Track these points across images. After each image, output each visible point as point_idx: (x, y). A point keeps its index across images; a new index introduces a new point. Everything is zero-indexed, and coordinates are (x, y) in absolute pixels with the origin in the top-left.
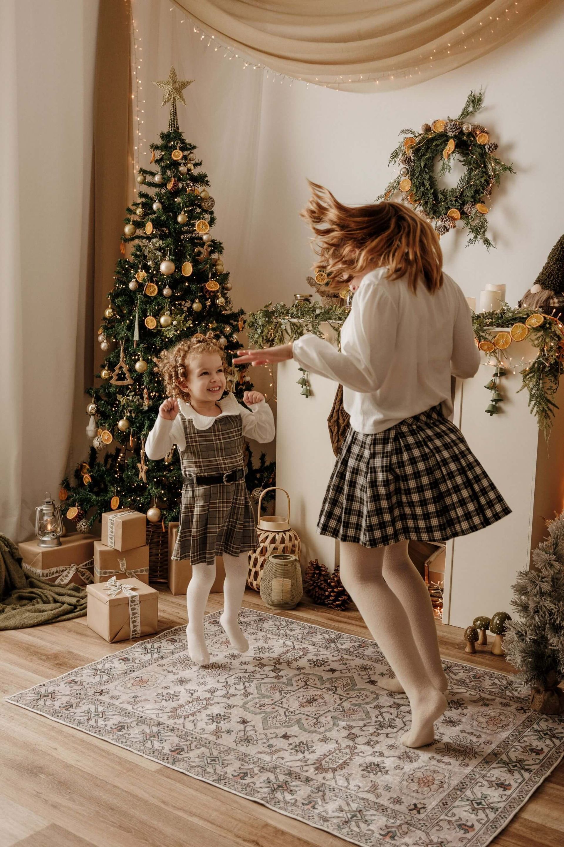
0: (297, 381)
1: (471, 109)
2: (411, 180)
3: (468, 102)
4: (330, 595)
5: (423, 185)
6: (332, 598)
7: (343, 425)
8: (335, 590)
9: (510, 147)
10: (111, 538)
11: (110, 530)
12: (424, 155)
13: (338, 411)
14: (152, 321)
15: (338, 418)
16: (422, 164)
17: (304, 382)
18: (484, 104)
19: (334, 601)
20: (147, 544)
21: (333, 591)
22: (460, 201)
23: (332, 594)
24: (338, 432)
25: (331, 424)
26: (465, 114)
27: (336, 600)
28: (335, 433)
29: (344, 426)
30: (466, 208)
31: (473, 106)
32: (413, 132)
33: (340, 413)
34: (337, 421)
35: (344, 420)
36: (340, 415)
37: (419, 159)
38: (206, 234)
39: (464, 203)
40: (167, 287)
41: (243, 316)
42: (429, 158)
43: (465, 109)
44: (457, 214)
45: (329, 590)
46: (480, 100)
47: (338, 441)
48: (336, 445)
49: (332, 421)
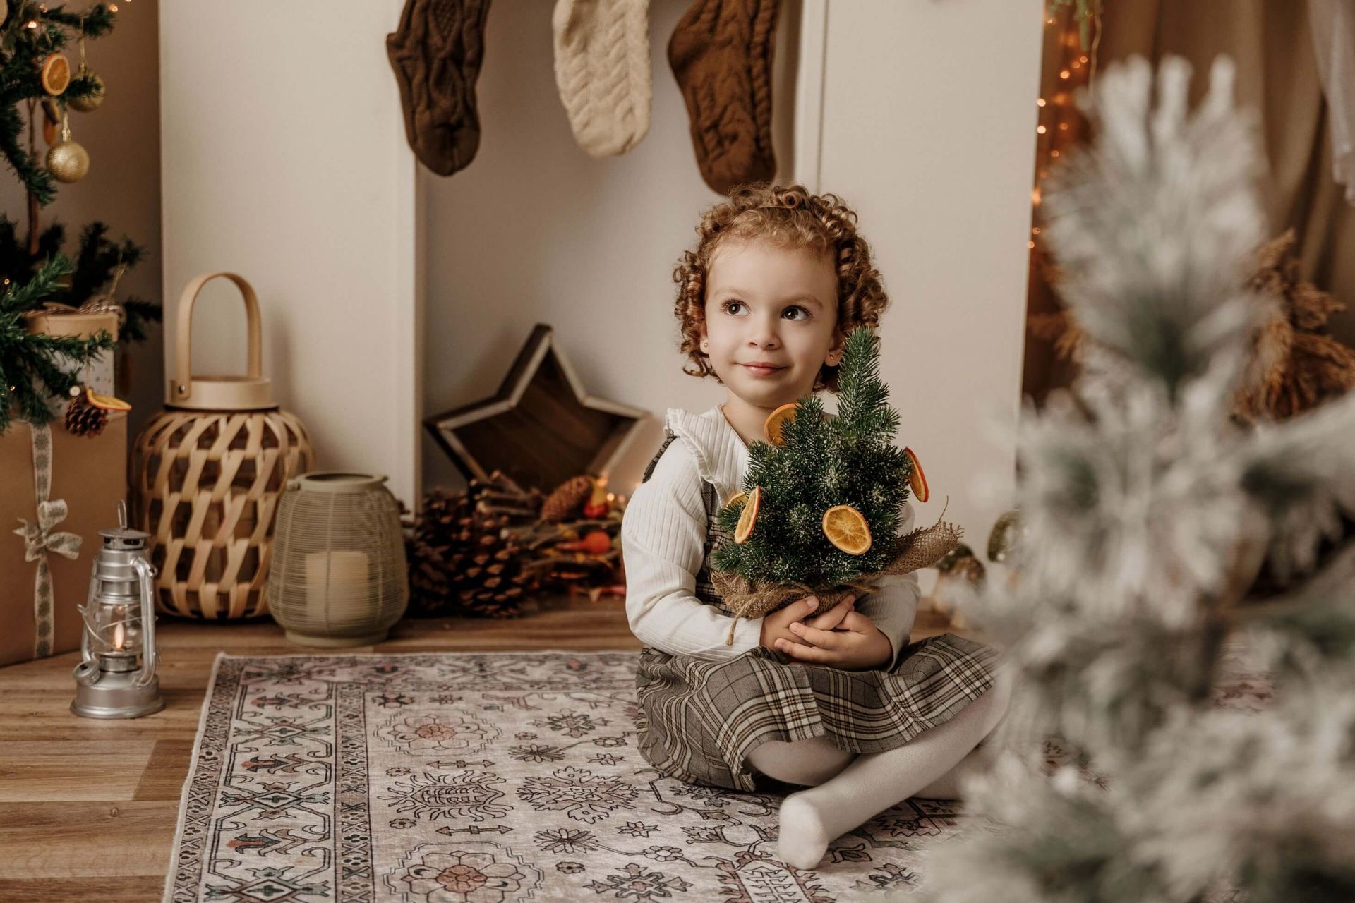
4: (485, 575)
6: (491, 585)
7: (441, 55)
13: (425, 9)
15: (426, 34)
19: (500, 589)
23: (495, 569)
24: (427, 78)
25: (405, 52)
27: (506, 584)
28: (418, 78)
29: (444, 61)
33: (431, 18)
34: (423, 42)
35: (444, 39)
36: (432, 25)
45: (480, 559)
47: (431, 104)
48: (423, 117)
49: (408, 43)
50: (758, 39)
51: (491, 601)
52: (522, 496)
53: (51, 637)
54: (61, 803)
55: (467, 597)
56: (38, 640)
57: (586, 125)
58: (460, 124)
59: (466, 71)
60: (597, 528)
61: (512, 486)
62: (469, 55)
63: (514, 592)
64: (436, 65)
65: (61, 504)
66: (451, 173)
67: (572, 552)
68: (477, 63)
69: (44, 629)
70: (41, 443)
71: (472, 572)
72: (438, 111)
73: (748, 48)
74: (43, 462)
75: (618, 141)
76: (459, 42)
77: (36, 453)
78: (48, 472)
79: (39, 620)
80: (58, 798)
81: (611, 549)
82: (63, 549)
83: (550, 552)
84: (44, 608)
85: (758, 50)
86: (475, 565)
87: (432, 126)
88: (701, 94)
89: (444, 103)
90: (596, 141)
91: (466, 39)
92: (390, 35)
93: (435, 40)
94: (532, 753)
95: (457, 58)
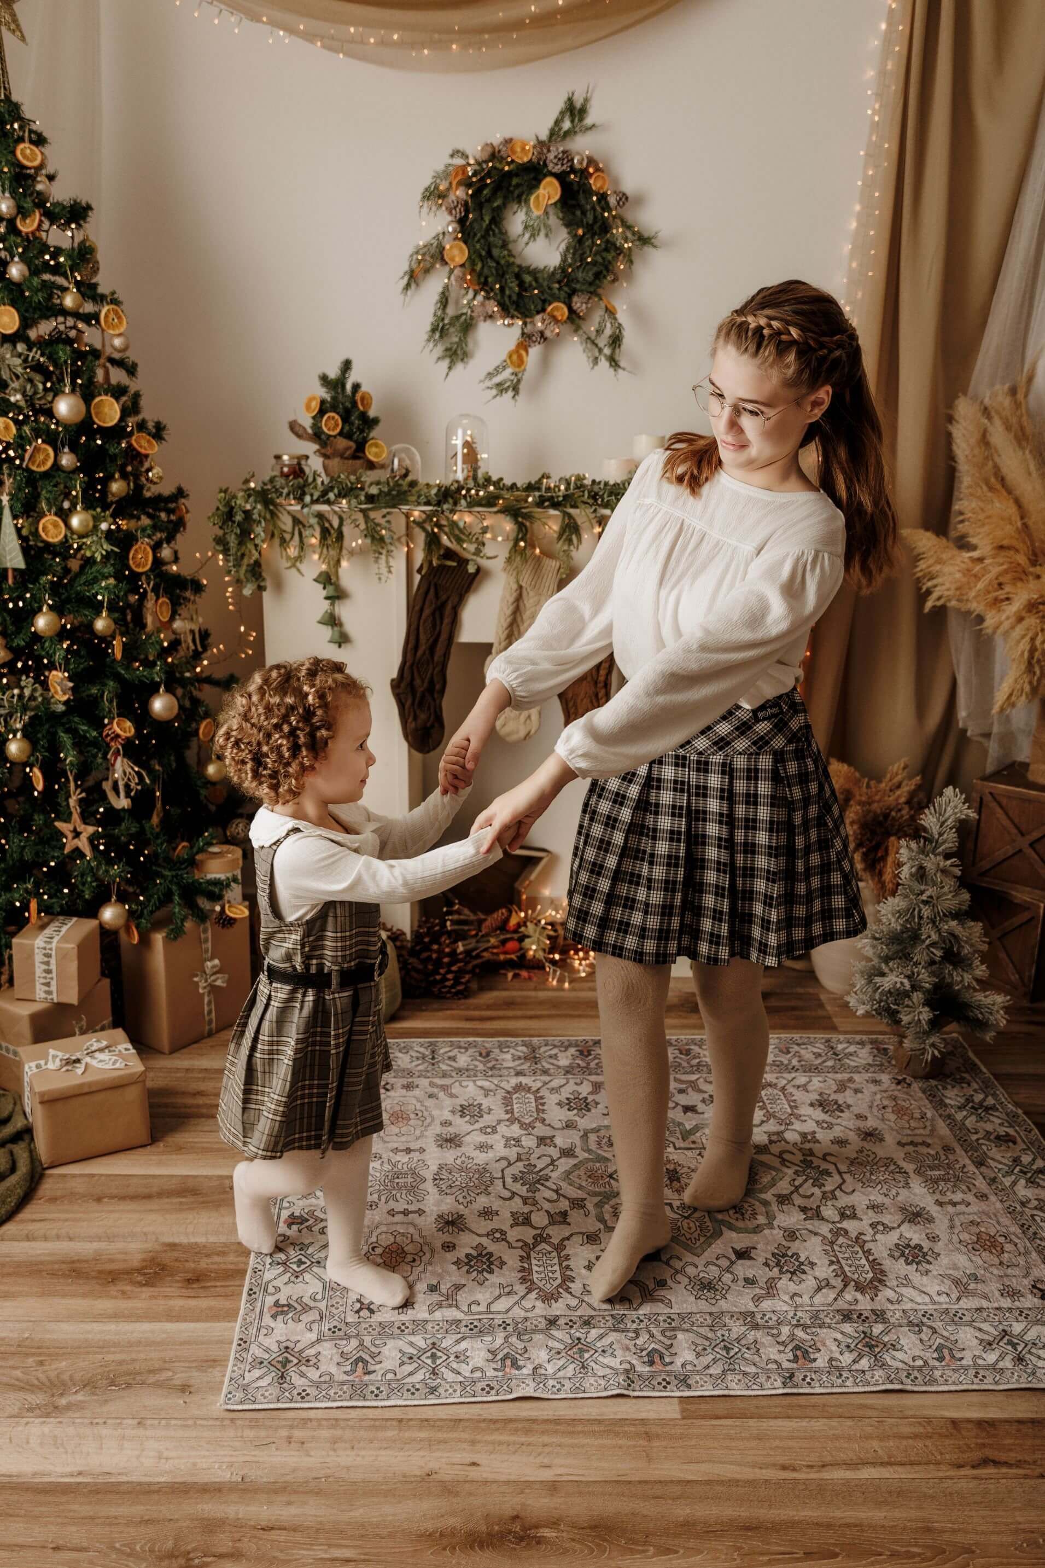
0: (319, 617)
1: (567, 125)
2: (465, 242)
3: (562, 113)
4: (445, 979)
5: (489, 254)
6: (449, 983)
7: (422, 689)
8: (454, 968)
9: (640, 201)
10: (48, 984)
11: (39, 969)
12: (489, 200)
13: (412, 664)
14: (56, 525)
15: (413, 679)
16: (487, 219)
17: (332, 620)
18: (589, 121)
19: (452, 986)
20: (103, 974)
21: (449, 972)
22: (566, 289)
23: (450, 976)
24: (414, 702)
25: (401, 691)
26: (556, 134)
27: (456, 984)
28: (408, 704)
29: (423, 693)
30: (578, 303)
31: (572, 121)
32: (465, 156)
33: (416, 669)
34: (411, 684)
35: (423, 681)
36: (416, 673)
37: (480, 206)
38: (120, 335)
39: (574, 292)
40: (66, 450)
41: (183, 500)
42: (498, 207)
43: (558, 122)
44: (561, 310)
46: (583, 111)
47: (415, 718)
48: (412, 725)
49: (403, 685)
50: (602, 678)
51: (449, 992)
52: (472, 917)
53: (214, 1025)
54: (206, 1177)
55: (436, 990)
56: (207, 1028)
57: (504, 725)
58: (432, 726)
59: (436, 696)
60: (512, 939)
61: (466, 911)
62: (438, 687)
63: (461, 988)
64: (418, 695)
65: (216, 962)
66: (428, 752)
67: (497, 954)
68: (442, 691)
69: (210, 1022)
70: (205, 931)
71: (438, 977)
72: (419, 722)
73: (596, 683)
74: (206, 940)
75: (522, 734)
76: (432, 682)
77: (203, 936)
78: (209, 945)
79: (207, 1018)
80: (205, 1172)
81: (521, 949)
82: (219, 983)
83: (485, 954)
84: (210, 1012)
85: (602, 685)
86: (439, 974)
87: (416, 730)
88: (571, 704)
89: (423, 716)
90: (509, 734)
91: (436, 679)
92: (393, 680)
93: (418, 682)
94: (447, 1141)
95: (431, 689)
